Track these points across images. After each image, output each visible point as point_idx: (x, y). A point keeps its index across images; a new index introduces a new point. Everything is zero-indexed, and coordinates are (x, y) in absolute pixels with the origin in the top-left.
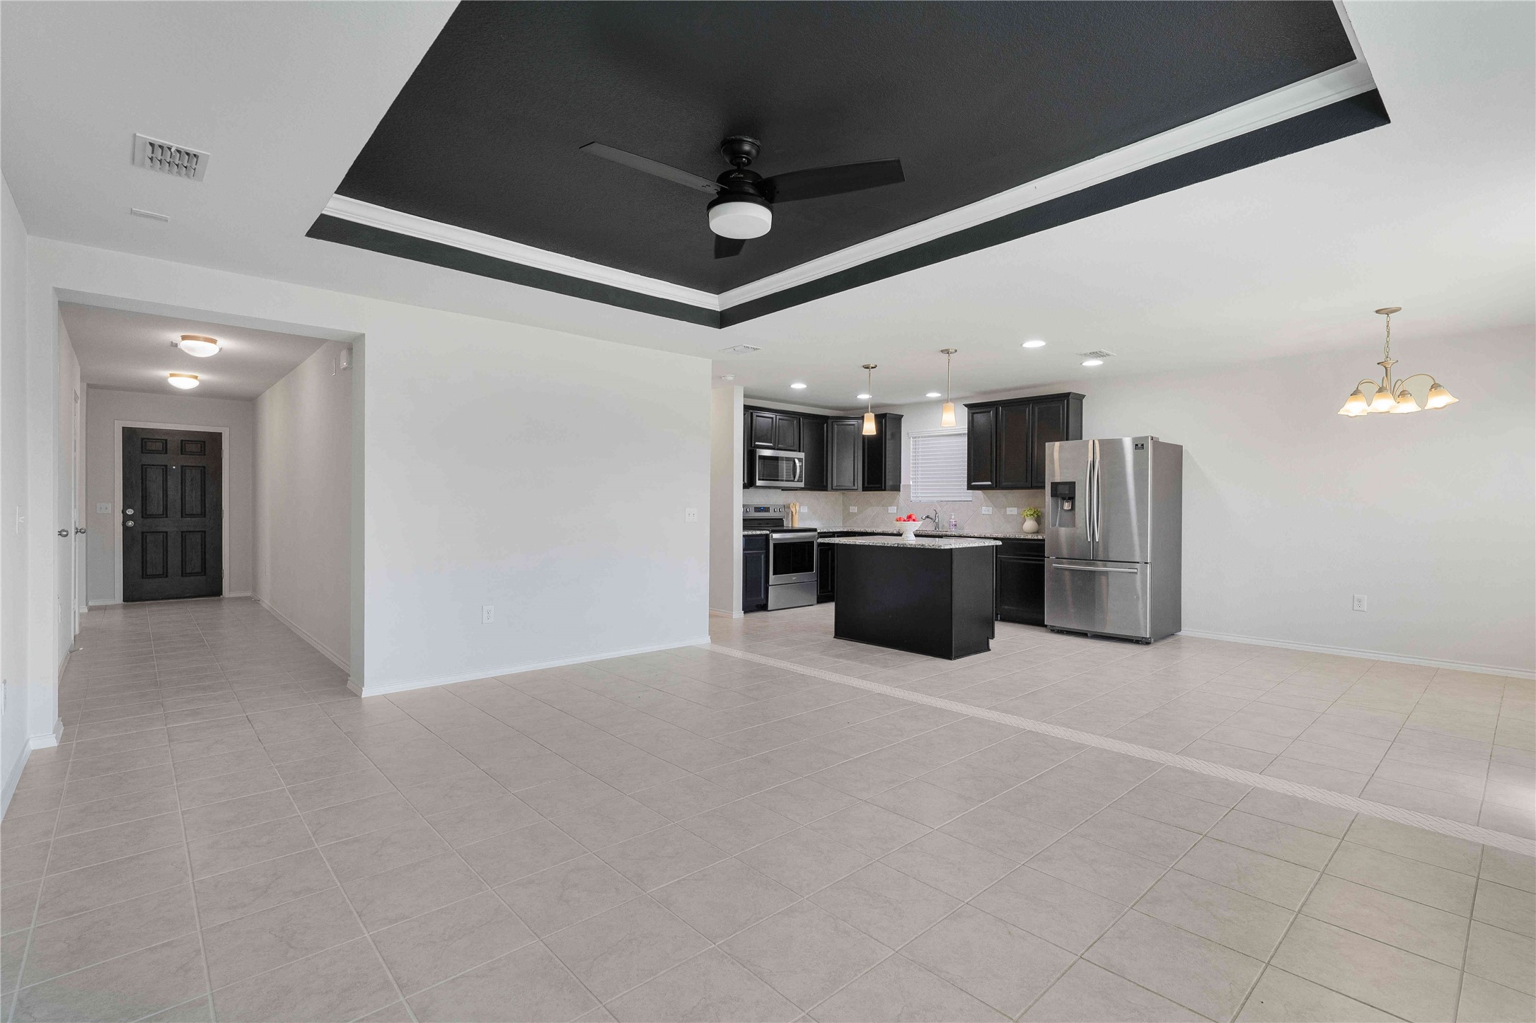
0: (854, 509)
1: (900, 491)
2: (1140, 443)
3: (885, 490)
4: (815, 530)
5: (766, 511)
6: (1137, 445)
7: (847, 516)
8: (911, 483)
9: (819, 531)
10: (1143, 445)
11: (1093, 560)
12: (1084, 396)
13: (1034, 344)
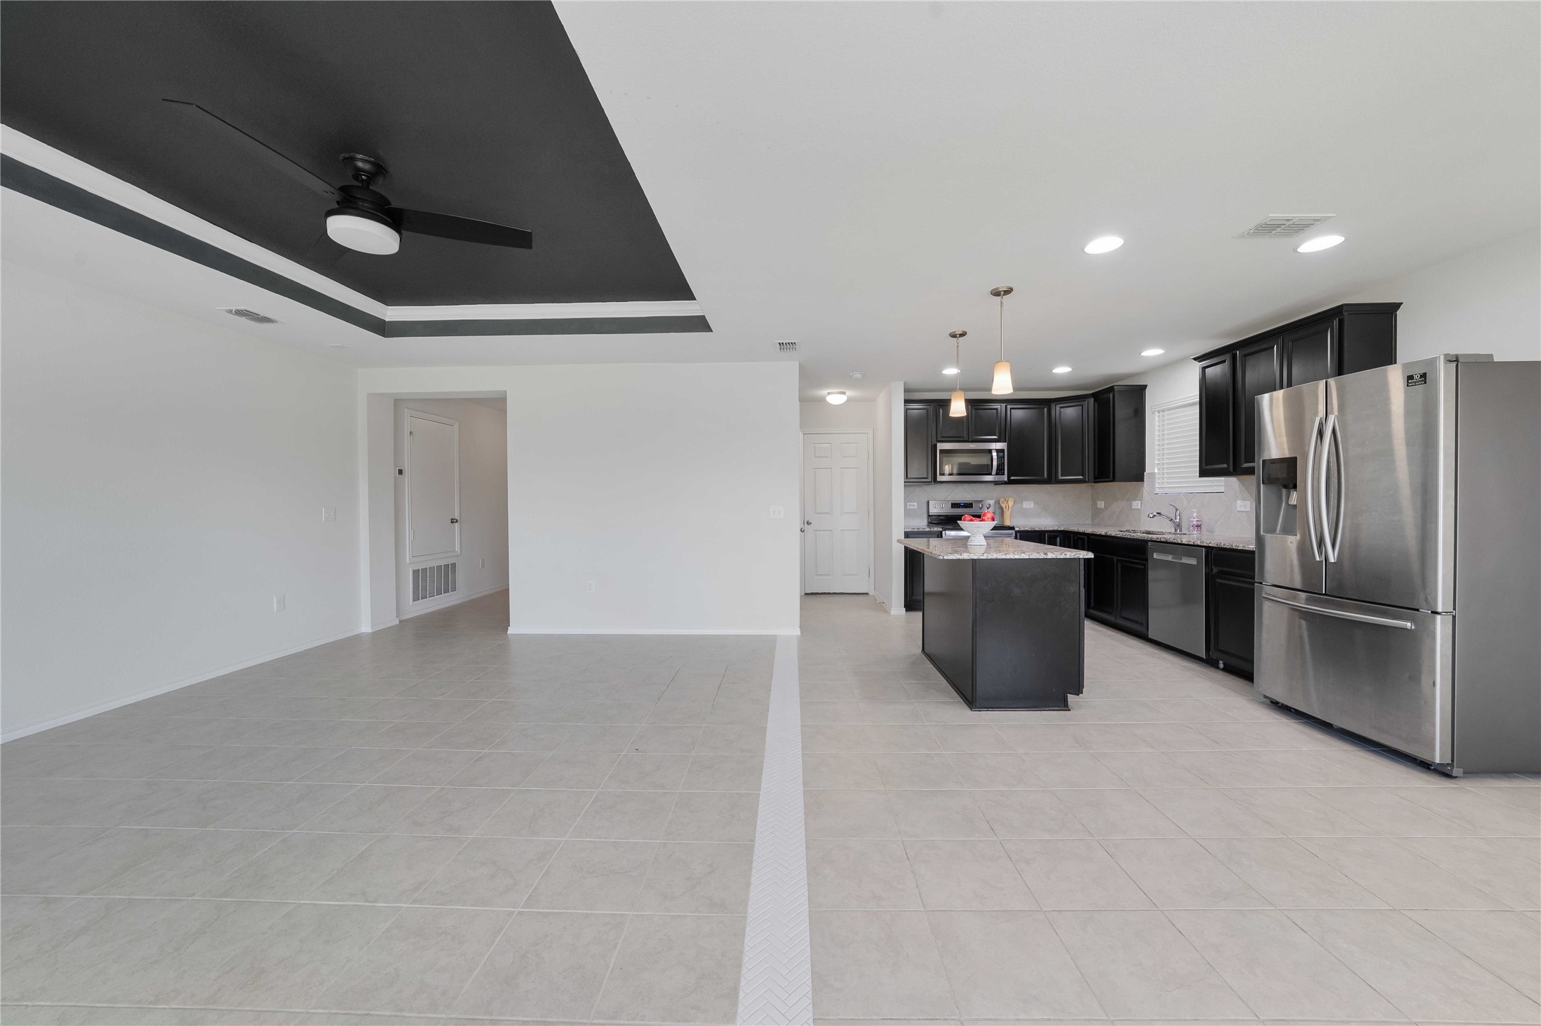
0: (1101, 504)
1: (1143, 481)
2: (1417, 372)
3: (1114, 480)
4: (1012, 528)
5: (970, 507)
6: (1410, 378)
7: (1096, 513)
8: (1156, 471)
9: (1017, 529)
10: (1424, 376)
11: (1325, 594)
12: (1398, 306)
13: (1104, 244)
